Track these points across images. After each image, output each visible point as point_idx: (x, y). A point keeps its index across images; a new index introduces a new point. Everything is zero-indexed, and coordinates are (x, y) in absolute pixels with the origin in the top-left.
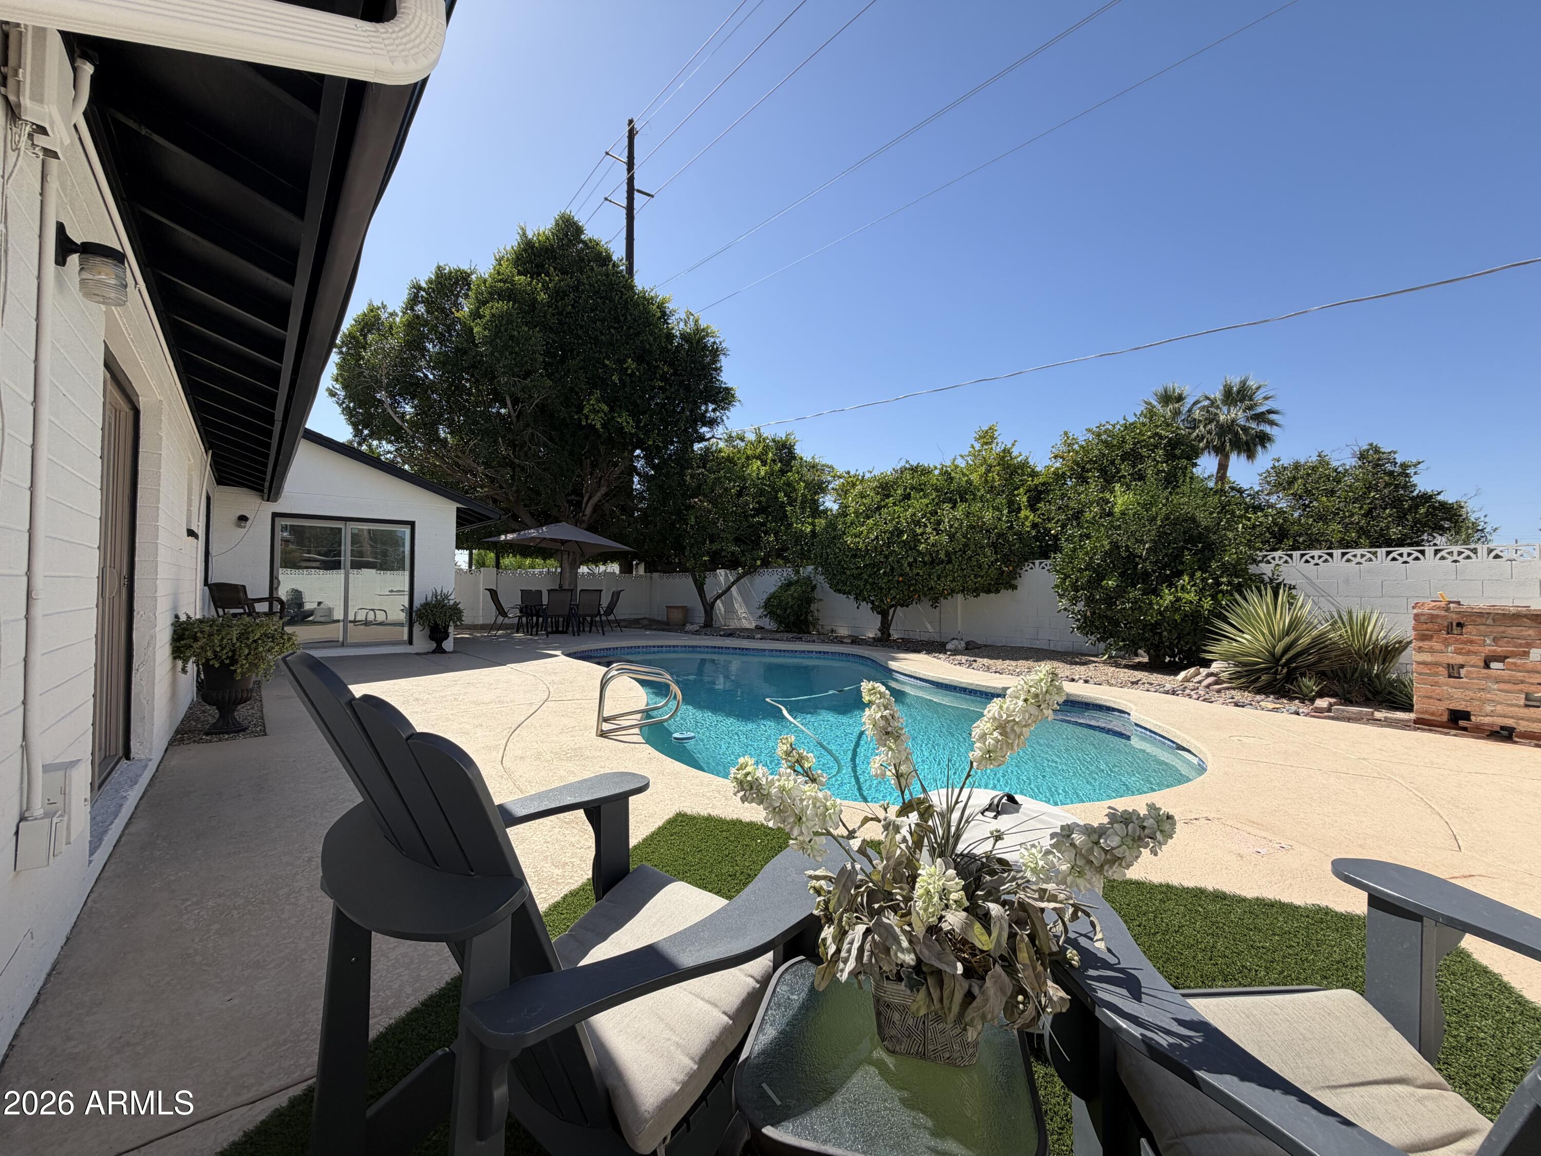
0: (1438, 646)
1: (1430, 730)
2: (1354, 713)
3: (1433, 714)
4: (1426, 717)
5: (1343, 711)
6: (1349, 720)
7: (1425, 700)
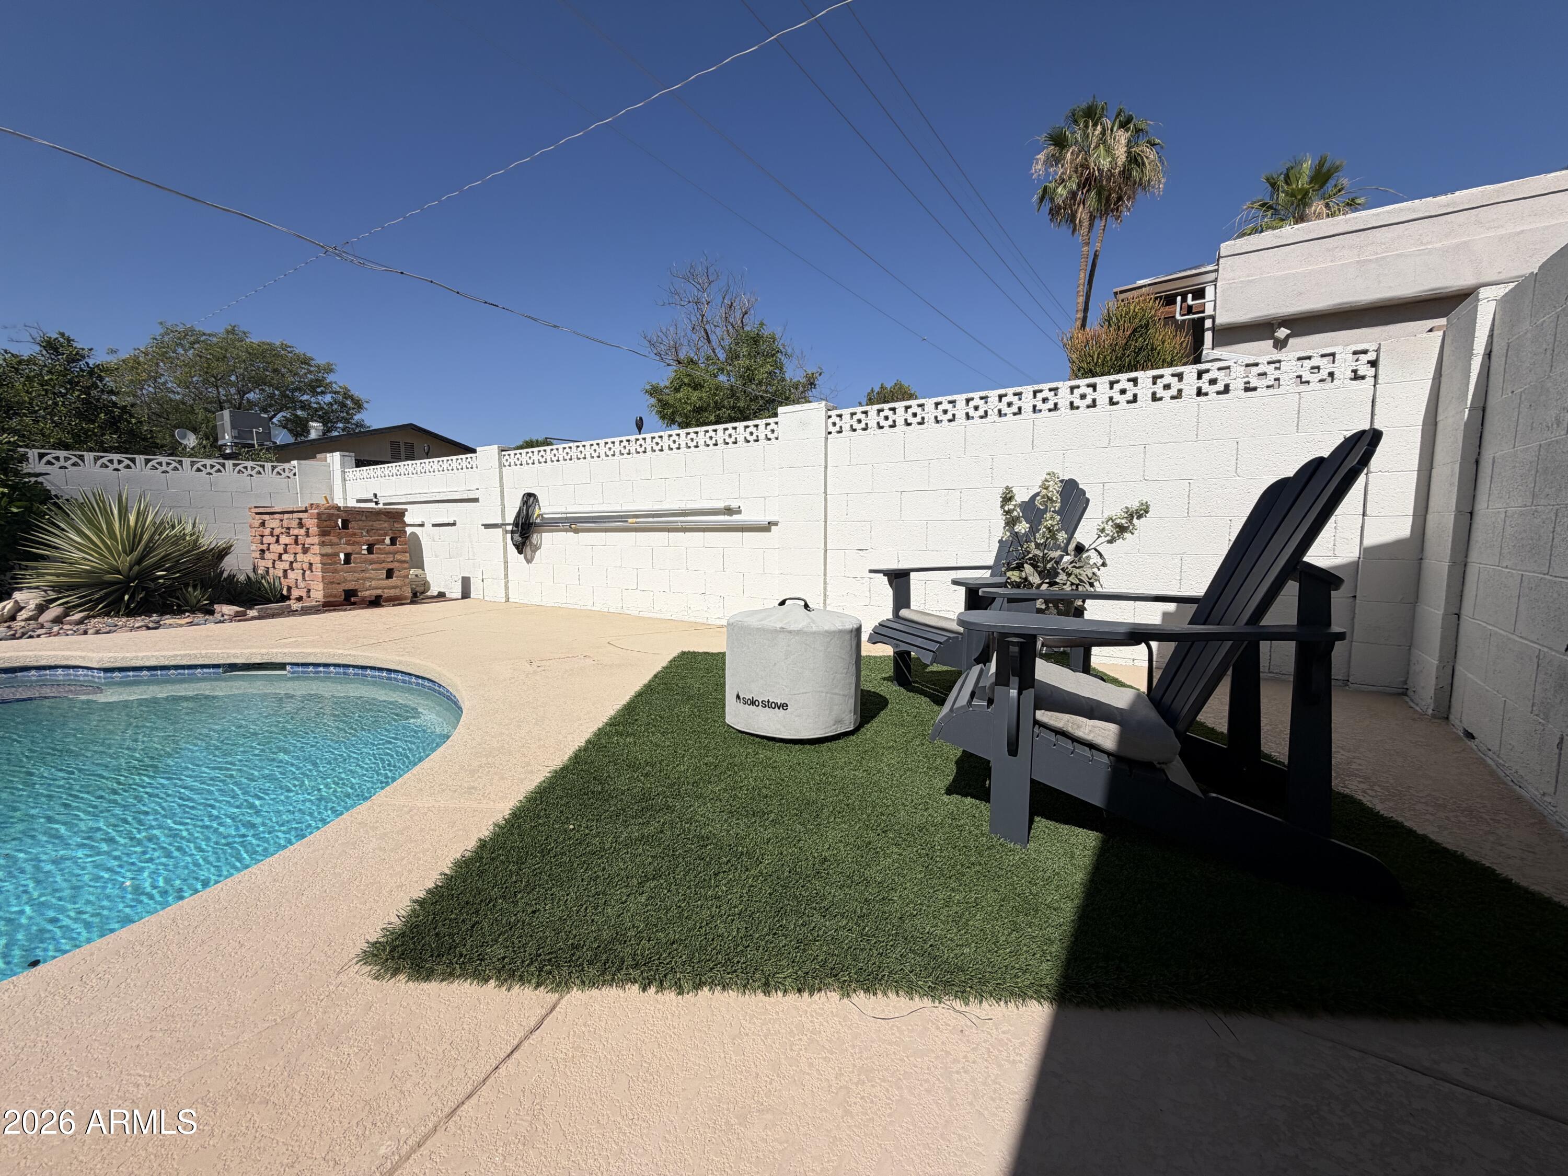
0: (335, 540)
1: (334, 610)
2: (276, 609)
3: (335, 596)
4: (332, 599)
5: (267, 609)
6: (273, 616)
7: (330, 586)
